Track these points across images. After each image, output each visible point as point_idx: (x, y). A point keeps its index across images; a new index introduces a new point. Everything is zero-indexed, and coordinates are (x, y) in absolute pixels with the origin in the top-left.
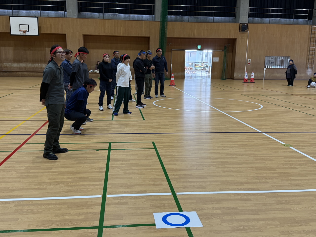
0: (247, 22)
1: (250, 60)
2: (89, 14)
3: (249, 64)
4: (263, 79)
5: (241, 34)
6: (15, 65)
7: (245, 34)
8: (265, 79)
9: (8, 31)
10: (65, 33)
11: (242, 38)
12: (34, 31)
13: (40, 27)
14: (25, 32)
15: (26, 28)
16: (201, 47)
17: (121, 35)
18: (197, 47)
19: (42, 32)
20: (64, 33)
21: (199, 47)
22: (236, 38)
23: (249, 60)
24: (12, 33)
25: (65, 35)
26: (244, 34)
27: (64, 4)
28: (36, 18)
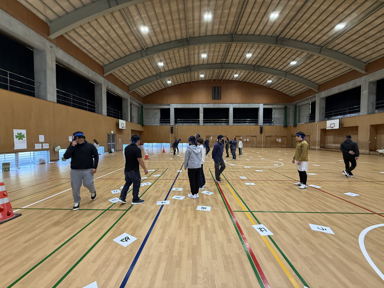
6: (333, 145)
9: (325, 128)
12: (337, 127)
14: (332, 127)
15: (332, 126)
19: (345, 126)
20: (357, 125)
24: (328, 129)
25: (357, 127)
27: (359, 107)
28: (339, 119)
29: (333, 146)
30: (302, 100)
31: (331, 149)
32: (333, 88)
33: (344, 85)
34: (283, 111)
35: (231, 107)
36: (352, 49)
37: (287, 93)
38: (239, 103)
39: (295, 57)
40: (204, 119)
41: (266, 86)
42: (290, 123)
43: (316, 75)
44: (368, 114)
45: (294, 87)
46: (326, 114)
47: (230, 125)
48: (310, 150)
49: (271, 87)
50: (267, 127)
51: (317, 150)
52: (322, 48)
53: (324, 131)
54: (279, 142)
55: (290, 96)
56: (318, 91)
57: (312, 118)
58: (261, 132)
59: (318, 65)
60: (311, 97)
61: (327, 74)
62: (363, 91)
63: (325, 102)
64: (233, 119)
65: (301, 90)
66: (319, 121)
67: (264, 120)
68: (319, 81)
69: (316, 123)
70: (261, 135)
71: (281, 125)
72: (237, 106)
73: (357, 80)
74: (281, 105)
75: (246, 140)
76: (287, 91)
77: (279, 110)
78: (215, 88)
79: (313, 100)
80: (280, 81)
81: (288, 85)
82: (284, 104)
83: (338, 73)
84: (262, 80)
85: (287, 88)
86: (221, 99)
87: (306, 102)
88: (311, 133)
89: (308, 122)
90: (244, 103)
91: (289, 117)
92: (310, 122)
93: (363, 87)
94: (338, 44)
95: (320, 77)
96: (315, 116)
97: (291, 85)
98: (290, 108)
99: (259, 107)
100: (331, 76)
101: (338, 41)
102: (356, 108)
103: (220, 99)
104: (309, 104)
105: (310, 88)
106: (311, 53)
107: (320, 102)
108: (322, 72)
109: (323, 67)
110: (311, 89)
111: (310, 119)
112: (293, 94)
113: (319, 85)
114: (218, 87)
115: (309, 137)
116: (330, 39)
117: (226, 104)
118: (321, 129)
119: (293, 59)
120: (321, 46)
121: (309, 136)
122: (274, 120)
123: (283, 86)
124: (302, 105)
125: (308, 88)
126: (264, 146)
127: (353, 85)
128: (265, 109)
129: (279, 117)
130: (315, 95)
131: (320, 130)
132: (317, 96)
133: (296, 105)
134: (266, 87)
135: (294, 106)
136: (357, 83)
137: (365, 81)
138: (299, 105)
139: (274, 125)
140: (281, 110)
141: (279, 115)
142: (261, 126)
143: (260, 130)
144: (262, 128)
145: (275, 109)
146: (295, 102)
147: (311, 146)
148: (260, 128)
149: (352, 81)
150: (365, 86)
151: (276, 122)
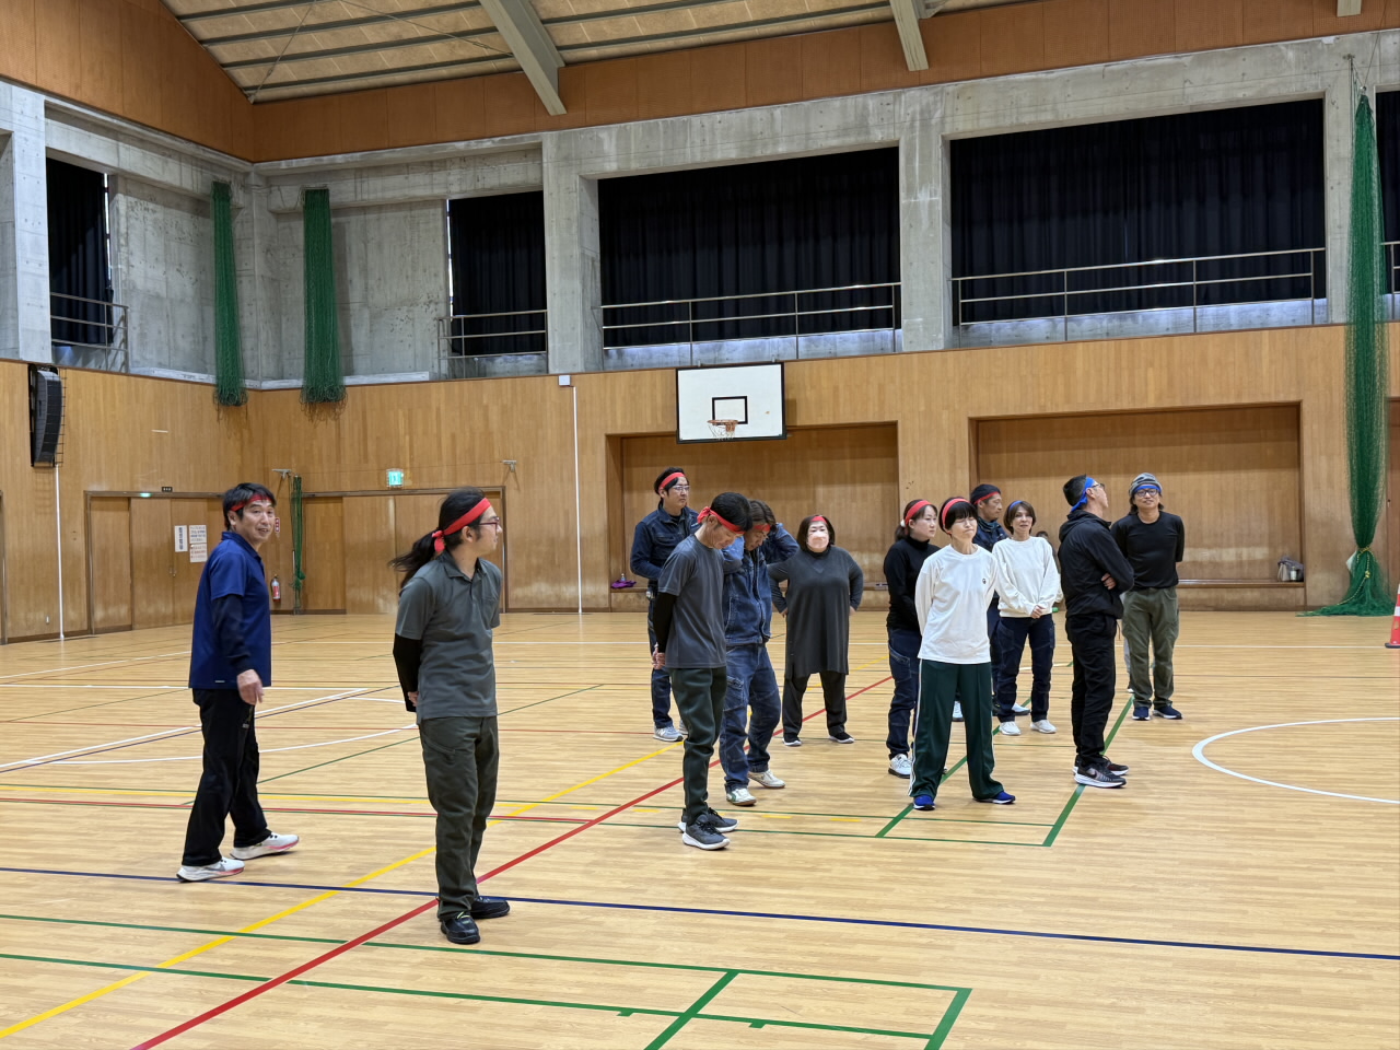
2: (1005, 327)
10: (893, 419)
12: (768, 423)
13: (794, 402)
14: (730, 426)
15: (731, 411)
17: (1151, 403)
19: (799, 423)
20: (887, 418)
24: (684, 436)
25: (894, 425)
27: (893, 296)
28: (776, 367)
30: (386, 155)
32: (696, 120)
33: (778, 111)
34: (195, 226)
37: (226, 53)
46: (612, 317)
50: (85, 387)
51: (584, 610)
55: (243, 89)
56: (568, 109)
58: (44, 445)
60: (487, 144)
62: (911, 191)
63: (596, 216)
65: (386, 59)
66: (590, 371)
67: (56, 305)
68: (584, 33)
69: (563, 381)
70: (42, 477)
71: (198, 377)
73: (871, 101)
74: (180, 156)
77: (160, 213)
82: (201, 152)
87: (420, 186)
88: (510, 469)
89: (439, 369)
92: (454, 376)
93: (910, 160)
98: (248, 211)
99: (5, 125)
102: (871, 298)
104: (440, 210)
107: (580, 214)
112: (286, 72)
113: (568, 64)
118: (615, 439)
121: (496, 493)
122: (125, 317)
124: (364, 209)
126: (72, 615)
129: (163, 294)
130: (527, 139)
131: (602, 444)
132: (549, 150)
133: (324, 192)
135: (291, 197)
136: (872, 121)
137: (925, 124)
138: (342, 192)
139: (133, 370)
140: (174, 212)
141: (159, 272)
142: (47, 375)
143: (33, 414)
144: (56, 388)
145: (127, 193)
146: (307, 162)
147: (518, 584)
148: (33, 390)
149: (837, 102)
150: (925, 159)
151: (142, 335)
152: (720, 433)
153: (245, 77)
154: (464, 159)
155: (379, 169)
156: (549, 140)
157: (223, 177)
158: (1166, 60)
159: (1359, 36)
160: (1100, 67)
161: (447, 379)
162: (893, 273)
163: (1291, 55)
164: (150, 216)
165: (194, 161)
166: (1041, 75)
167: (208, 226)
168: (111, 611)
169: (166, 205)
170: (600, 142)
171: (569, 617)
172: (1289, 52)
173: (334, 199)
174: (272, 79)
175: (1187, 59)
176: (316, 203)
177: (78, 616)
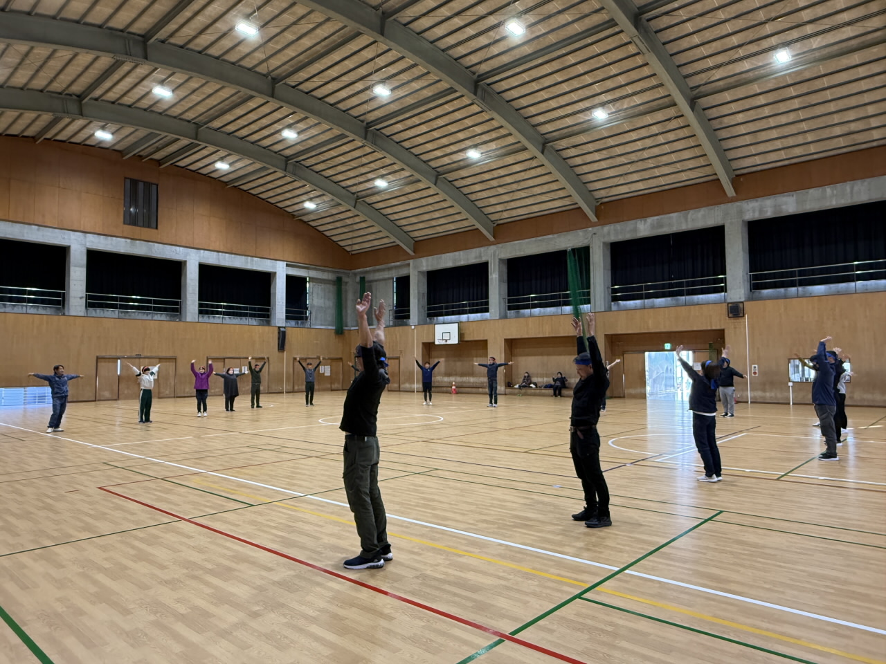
0: (743, 300)
1: (756, 366)
3: (755, 373)
4: (789, 404)
5: (733, 320)
6: (446, 379)
7: (741, 320)
8: (793, 404)
9: (431, 341)
11: (735, 328)
12: (454, 340)
14: (446, 340)
15: (446, 337)
16: (672, 346)
17: (547, 335)
18: (664, 346)
19: (465, 339)
20: (485, 339)
21: (668, 346)
22: (722, 328)
23: (753, 366)
24: (437, 343)
25: (486, 340)
26: (738, 321)
27: (487, 303)
28: (457, 324)
29: (445, 382)
30: (378, 267)
31: (445, 389)
32: (443, 255)
33: (461, 253)
34: (332, 288)
35: (193, 262)
36: (480, 194)
37: (342, 244)
38: (218, 252)
39: (384, 173)
40: (87, 292)
41: (295, 213)
42: (349, 324)
43: (414, 220)
44: (500, 318)
45: (362, 232)
46: (429, 309)
47: (188, 320)
48: (402, 393)
49: (305, 218)
50: (295, 334)
51: (417, 392)
52: (438, 176)
53: (429, 347)
54: (326, 375)
55: (348, 252)
56: (413, 254)
57: (402, 313)
58: (282, 346)
59: (423, 202)
60: (398, 264)
61: (434, 223)
62: (491, 274)
63: (426, 281)
64: (199, 300)
65: (376, 243)
66: (419, 325)
67: (287, 312)
68: (416, 234)
69: (413, 327)
70: (281, 354)
71: (330, 327)
72: (212, 259)
73: (482, 249)
74: (328, 271)
75: (240, 371)
76: (343, 237)
77: (323, 286)
78: (134, 183)
79: (403, 272)
80: (334, 211)
81: (352, 224)
82: (334, 270)
83: (452, 227)
84: (288, 195)
85: (346, 231)
86: (157, 228)
87: (386, 275)
88: (401, 352)
89: (391, 323)
90: (234, 252)
91: (346, 307)
92: (395, 325)
93: (491, 265)
94: (462, 178)
95: (421, 226)
96: (409, 311)
97: (356, 227)
98: (346, 283)
99: (274, 271)
100: (440, 229)
101: (464, 173)
102: (482, 304)
103: (155, 226)
104: (392, 281)
105: (398, 242)
106: (417, 176)
107: (418, 281)
108: (427, 217)
109: (431, 208)
110: (398, 245)
111: (396, 318)
112: (356, 247)
113: (416, 241)
114: (148, 185)
115: (397, 361)
116: (454, 166)
117: (174, 248)
118: (424, 344)
119: (381, 174)
120: (438, 172)
121: (398, 358)
122: (310, 313)
123: (338, 224)
124: (376, 281)
125: (392, 241)
126: (288, 388)
127: (476, 258)
128: (290, 279)
129: (323, 306)
130: (407, 262)
131: (421, 345)
132: (411, 265)
133: (364, 278)
134: (294, 216)
135: (358, 279)
136: (482, 255)
137: (494, 255)
138: (370, 277)
139: (312, 327)
140: (328, 285)
141: (322, 301)
142: (282, 329)
143: (279, 339)
144: (284, 333)
145: (313, 282)
146: (362, 270)
147: (403, 384)
148: (279, 333)
149: (474, 250)
150: (494, 265)
151: (316, 318)
152: (443, 342)
153: (348, 249)
154: (396, 267)
155: (379, 270)
156: (411, 262)
157: (340, 275)
158: (551, 236)
159: (597, 227)
160: (534, 239)
161: (392, 326)
162: (487, 297)
163: (581, 234)
164: (320, 287)
165: (333, 272)
166: (521, 241)
167: (335, 287)
168: (300, 387)
169: (325, 284)
170: (422, 262)
171: (412, 393)
172: (580, 233)
173: (366, 279)
174: (353, 249)
175: (555, 236)
176: (363, 279)
177: (290, 388)
